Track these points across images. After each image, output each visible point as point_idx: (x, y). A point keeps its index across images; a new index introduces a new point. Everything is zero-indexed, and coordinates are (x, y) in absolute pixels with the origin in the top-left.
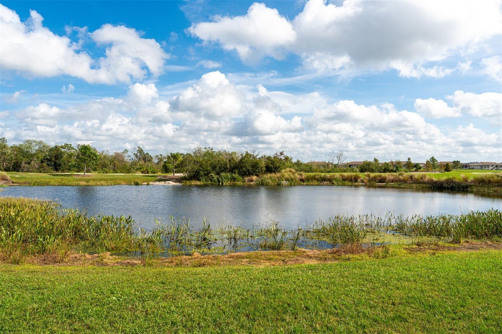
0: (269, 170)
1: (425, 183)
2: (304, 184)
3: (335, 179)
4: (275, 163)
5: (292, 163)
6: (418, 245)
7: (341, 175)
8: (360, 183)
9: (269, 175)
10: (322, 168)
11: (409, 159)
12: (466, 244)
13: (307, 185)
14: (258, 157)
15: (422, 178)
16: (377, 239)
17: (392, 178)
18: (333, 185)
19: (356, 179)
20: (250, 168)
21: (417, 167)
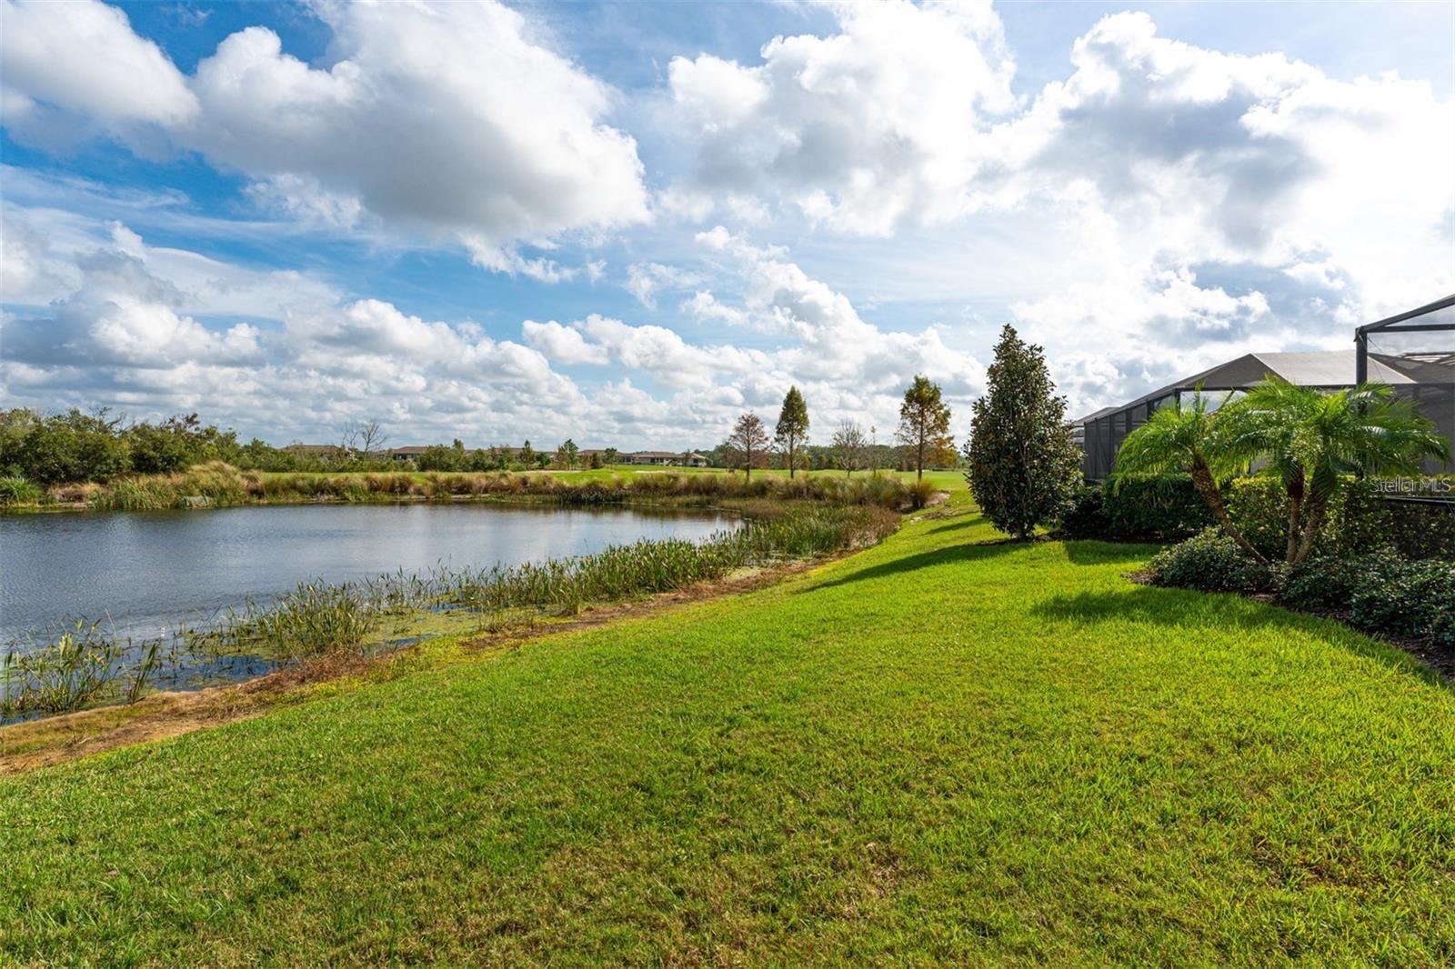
0: (144, 464)
1: (549, 493)
2: (261, 501)
3: (352, 489)
4: (166, 447)
5: (235, 446)
6: (492, 630)
7: (367, 479)
8: (414, 497)
9: (145, 480)
10: (324, 461)
11: (527, 443)
12: (588, 614)
13: (270, 505)
14: (116, 427)
15: (545, 484)
16: (403, 631)
17: (484, 482)
18: (342, 504)
19: (404, 487)
20: (71, 460)
21: (542, 460)
